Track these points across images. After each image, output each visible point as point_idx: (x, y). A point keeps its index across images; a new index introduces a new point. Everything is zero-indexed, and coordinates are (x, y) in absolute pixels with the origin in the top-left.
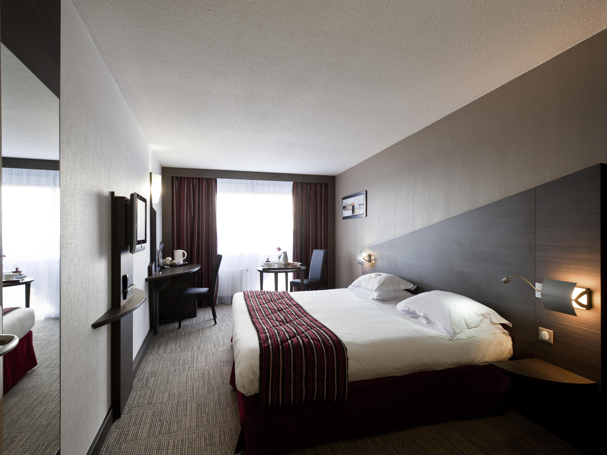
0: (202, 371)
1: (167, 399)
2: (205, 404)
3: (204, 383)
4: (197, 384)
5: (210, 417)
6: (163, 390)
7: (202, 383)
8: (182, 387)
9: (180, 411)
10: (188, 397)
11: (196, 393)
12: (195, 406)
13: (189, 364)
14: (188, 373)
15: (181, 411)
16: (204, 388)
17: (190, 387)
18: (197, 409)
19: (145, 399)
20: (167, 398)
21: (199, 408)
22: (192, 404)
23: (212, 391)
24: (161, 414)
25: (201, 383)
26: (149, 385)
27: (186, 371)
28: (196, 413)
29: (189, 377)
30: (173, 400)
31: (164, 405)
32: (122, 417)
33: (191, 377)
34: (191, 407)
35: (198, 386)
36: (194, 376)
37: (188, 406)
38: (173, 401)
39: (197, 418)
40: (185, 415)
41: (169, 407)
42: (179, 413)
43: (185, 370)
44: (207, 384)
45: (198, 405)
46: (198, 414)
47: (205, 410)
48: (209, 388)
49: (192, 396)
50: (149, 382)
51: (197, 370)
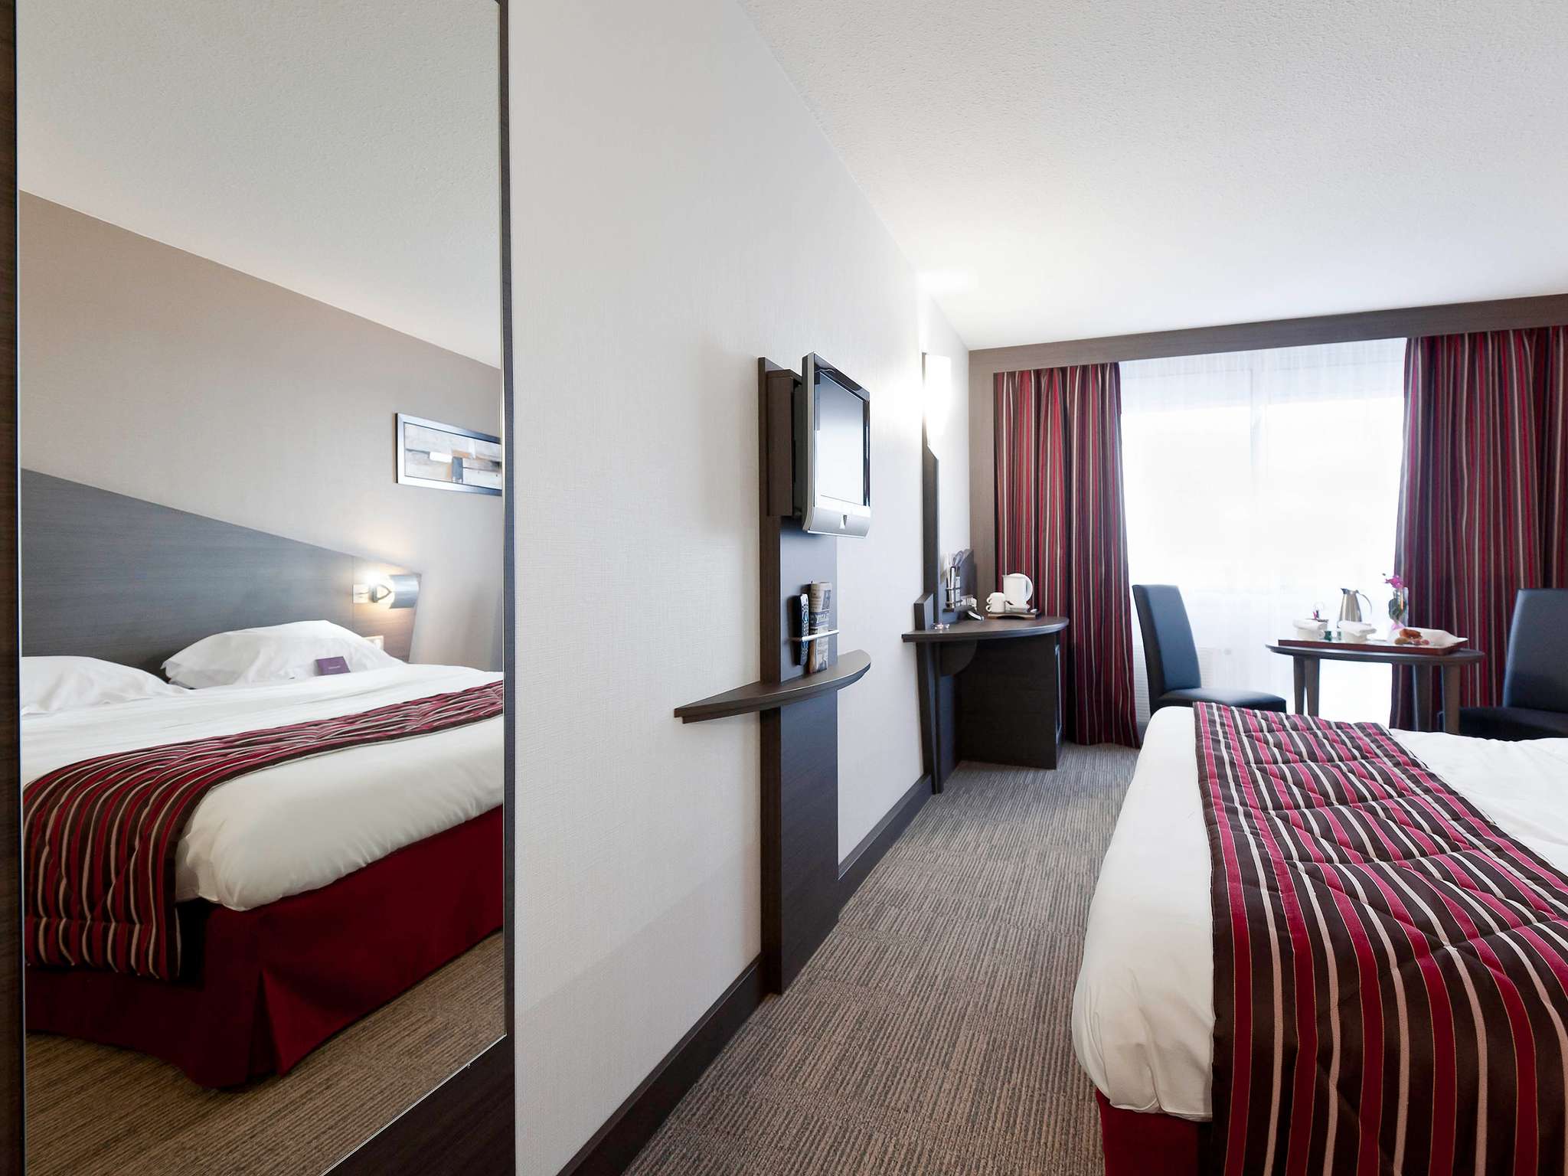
0: (1033, 933)
1: (909, 988)
2: (1016, 1050)
3: (1031, 976)
4: (1009, 971)
5: (1021, 1108)
6: (909, 954)
7: (1024, 974)
8: (961, 963)
9: (933, 1042)
10: (969, 1003)
11: (997, 999)
12: (983, 1043)
13: (999, 899)
14: (992, 926)
15: (936, 1042)
16: (1027, 995)
17: (986, 973)
18: (987, 1060)
19: (854, 965)
20: (910, 985)
21: (994, 1057)
22: (974, 1035)
23: (1048, 1013)
24: (881, 1028)
25: (1021, 974)
26: (879, 927)
27: (987, 918)
28: (981, 1073)
29: (989, 940)
30: (924, 996)
31: (897, 1003)
32: (785, 996)
33: (996, 941)
34: (968, 1043)
35: (1011, 978)
36: (1006, 941)
37: (962, 1038)
38: (925, 999)
39: (976, 1089)
40: (944, 1062)
41: (907, 1016)
42: (930, 1049)
43: (985, 916)
44: (1039, 983)
45: (993, 1046)
46: (985, 1076)
47: (1011, 1072)
48: (1042, 999)
49: (982, 1007)
50: (880, 918)
51: (1019, 924)
